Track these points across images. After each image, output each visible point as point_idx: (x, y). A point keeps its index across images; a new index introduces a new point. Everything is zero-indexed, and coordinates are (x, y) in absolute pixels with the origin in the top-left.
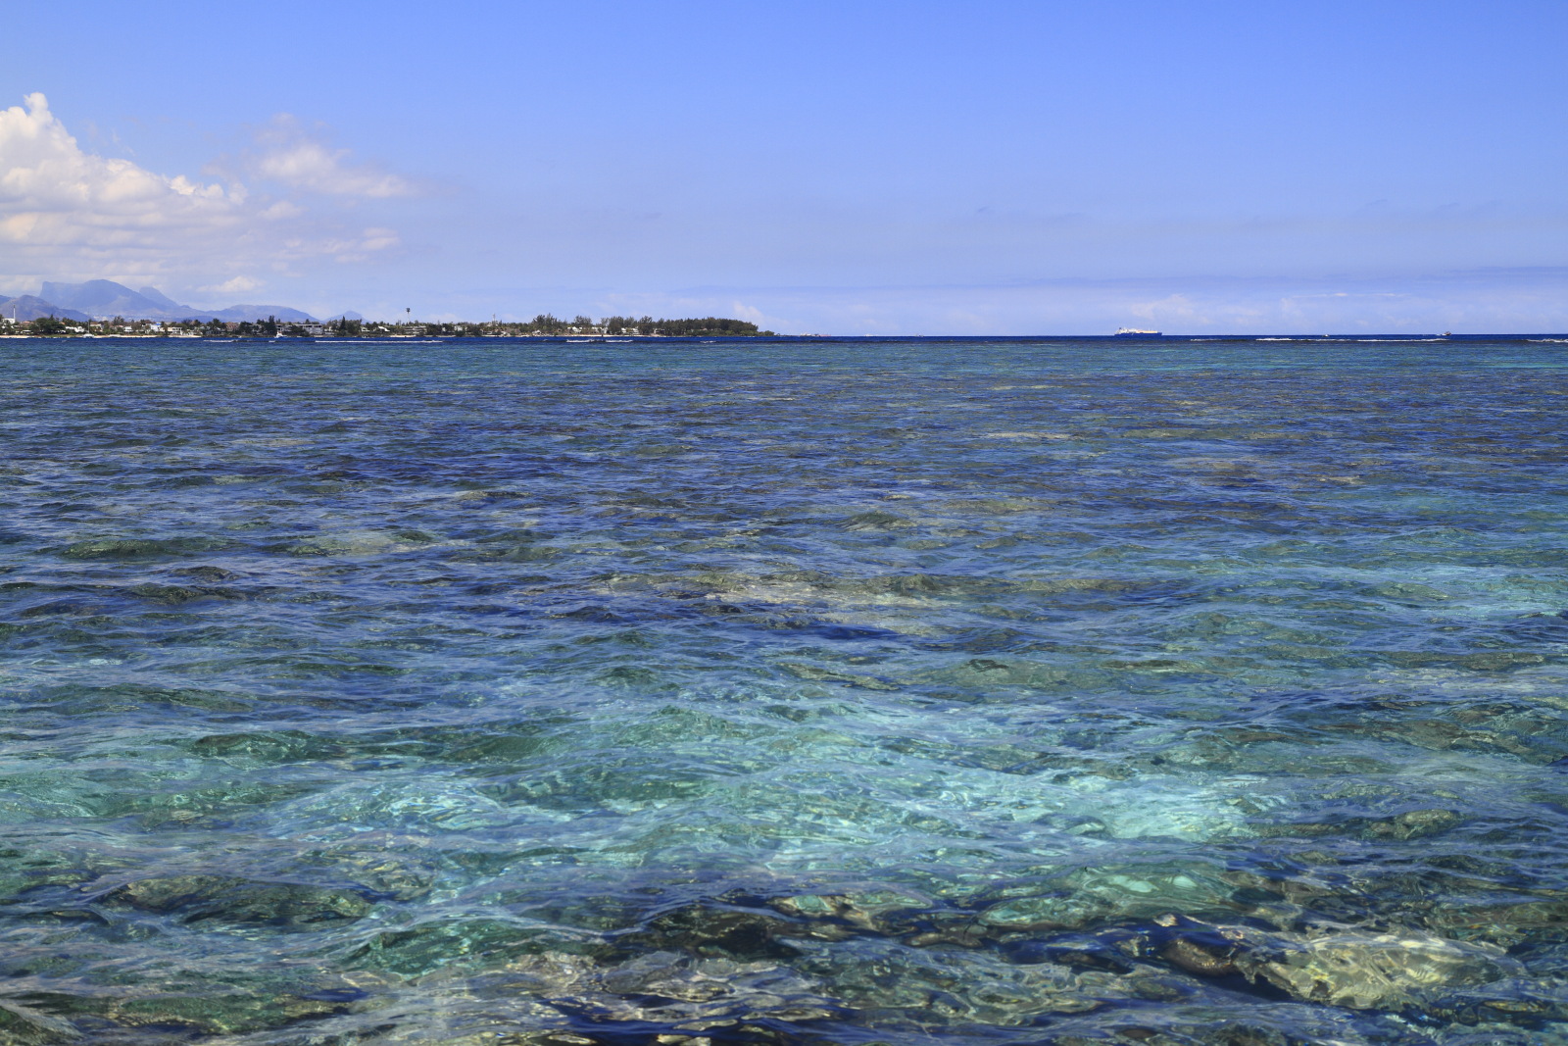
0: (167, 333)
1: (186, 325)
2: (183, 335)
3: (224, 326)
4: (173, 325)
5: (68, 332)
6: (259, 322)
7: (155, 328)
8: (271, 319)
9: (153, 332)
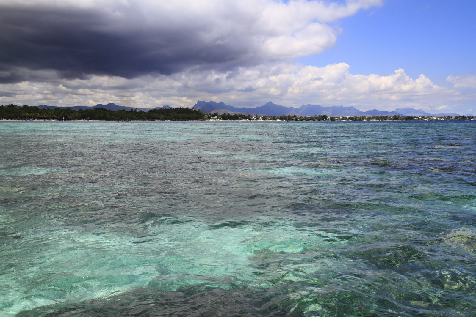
0: (437, 119)
1: (442, 118)
2: (441, 120)
3: (451, 117)
4: (439, 117)
5: (414, 119)
6: (460, 116)
7: (434, 118)
8: (464, 116)
9: (434, 119)
